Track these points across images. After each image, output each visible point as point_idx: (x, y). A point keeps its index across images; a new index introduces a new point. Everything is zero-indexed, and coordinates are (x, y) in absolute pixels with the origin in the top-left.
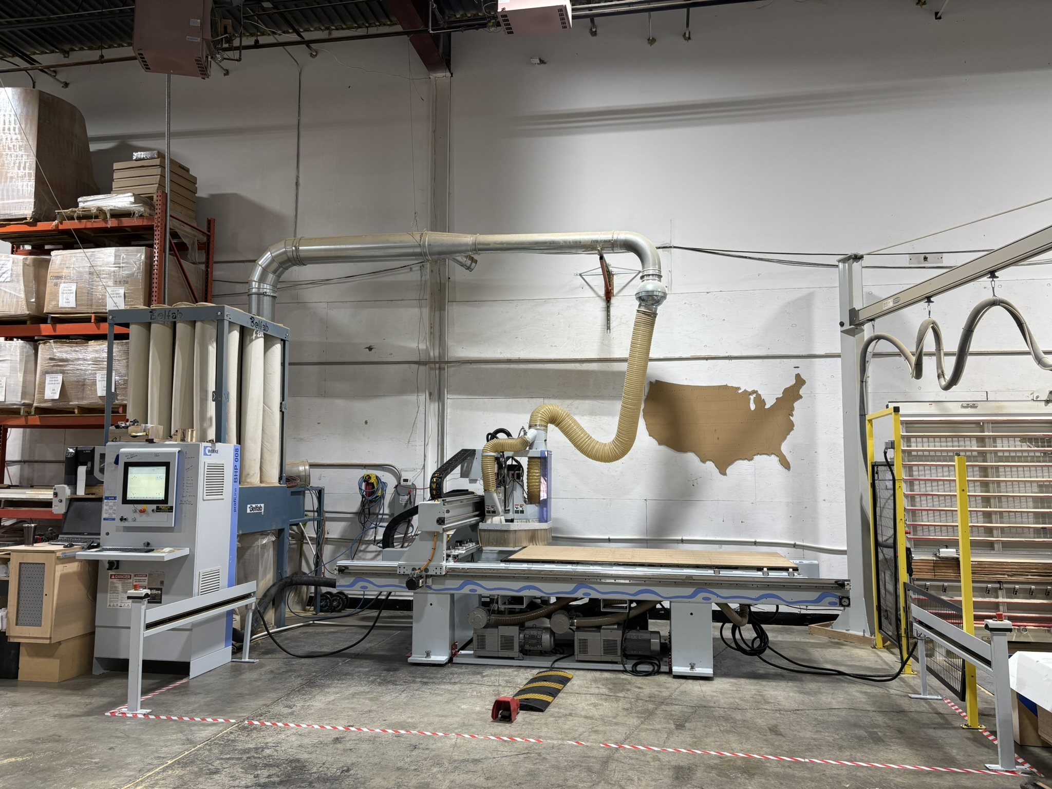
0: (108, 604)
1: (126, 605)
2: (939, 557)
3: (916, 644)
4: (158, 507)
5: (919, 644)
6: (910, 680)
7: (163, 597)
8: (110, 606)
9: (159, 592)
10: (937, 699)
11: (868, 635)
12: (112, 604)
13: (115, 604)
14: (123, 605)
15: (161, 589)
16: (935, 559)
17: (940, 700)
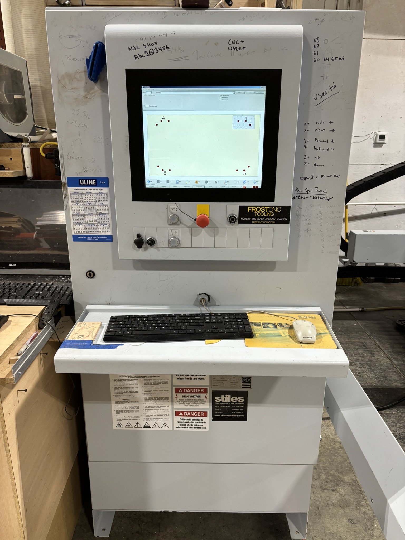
0: (115, 423)
1: (161, 424)
4: (243, 210)
7: (250, 409)
8: (119, 425)
9: (241, 399)
12: (124, 423)
13: (133, 423)
14: (151, 424)
15: (245, 394)
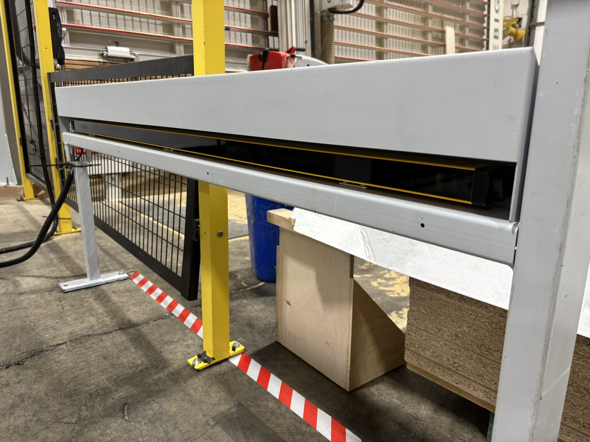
2: (108, 57)
3: (71, 178)
5: (76, 176)
6: (69, 243)
10: (119, 281)
11: (13, 184)
16: (101, 60)
17: (125, 280)
